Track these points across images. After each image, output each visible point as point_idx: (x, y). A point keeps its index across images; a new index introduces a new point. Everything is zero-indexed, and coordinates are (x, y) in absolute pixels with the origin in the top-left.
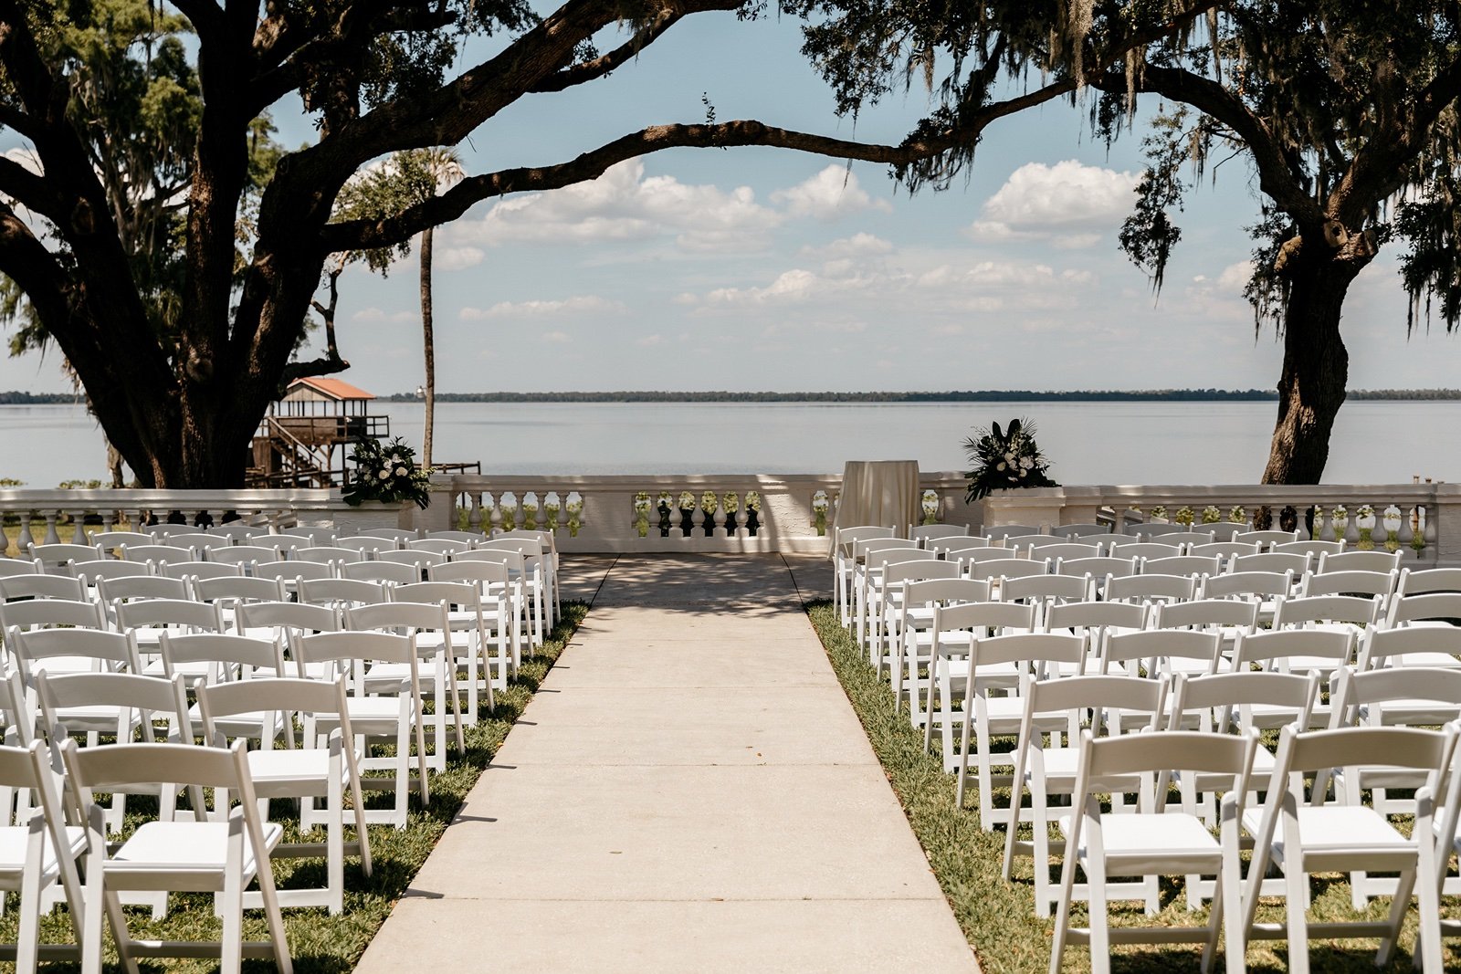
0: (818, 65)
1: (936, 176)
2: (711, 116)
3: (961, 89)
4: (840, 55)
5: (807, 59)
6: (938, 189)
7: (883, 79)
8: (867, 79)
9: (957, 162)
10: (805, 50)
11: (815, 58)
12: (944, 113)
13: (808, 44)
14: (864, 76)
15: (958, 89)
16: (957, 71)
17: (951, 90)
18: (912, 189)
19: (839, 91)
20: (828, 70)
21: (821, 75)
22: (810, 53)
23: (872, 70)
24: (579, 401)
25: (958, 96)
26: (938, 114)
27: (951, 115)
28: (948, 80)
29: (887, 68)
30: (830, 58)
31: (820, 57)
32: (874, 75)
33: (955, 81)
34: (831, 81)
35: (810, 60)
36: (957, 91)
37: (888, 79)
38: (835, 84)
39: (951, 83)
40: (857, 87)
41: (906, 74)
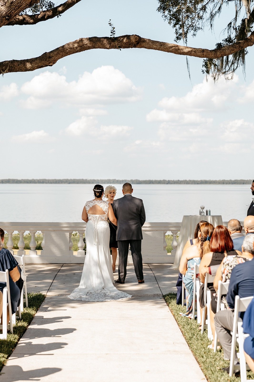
0: (166, 16)
1: (225, 72)
2: (113, 32)
3: (238, 28)
4: (177, 11)
5: (160, 14)
6: (227, 79)
7: (198, 23)
8: (190, 23)
9: (236, 65)
10: (159, 9)
11: (164, 13)
12: (229, 40)
13: (160, 6)
14: (188, 22)
15: (236, 28)
16: (236, 19)
17: (232, 29)
18: (215, 78)
19: (176, 30)
20: (171, 19)
21: (167, 21)
22: (162, 11)
23: (193, 19)
24: (46, 183)
25: (236, 32)
26: (226, 40)
27: (232, 41)
28: (231, 23)
29: (201, 18)
30: (172, 13)
31: (167, 12)
32: (193, 21)
33: (234, 24)
34: (172, 25)
35: (162, 14)
36: (236, 29)
37: (200, 23)
38: (174, 26)
39: (232, 25)
40: (185, 27)
41: (210, 20)
